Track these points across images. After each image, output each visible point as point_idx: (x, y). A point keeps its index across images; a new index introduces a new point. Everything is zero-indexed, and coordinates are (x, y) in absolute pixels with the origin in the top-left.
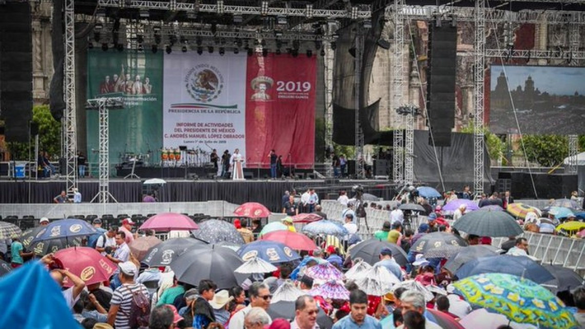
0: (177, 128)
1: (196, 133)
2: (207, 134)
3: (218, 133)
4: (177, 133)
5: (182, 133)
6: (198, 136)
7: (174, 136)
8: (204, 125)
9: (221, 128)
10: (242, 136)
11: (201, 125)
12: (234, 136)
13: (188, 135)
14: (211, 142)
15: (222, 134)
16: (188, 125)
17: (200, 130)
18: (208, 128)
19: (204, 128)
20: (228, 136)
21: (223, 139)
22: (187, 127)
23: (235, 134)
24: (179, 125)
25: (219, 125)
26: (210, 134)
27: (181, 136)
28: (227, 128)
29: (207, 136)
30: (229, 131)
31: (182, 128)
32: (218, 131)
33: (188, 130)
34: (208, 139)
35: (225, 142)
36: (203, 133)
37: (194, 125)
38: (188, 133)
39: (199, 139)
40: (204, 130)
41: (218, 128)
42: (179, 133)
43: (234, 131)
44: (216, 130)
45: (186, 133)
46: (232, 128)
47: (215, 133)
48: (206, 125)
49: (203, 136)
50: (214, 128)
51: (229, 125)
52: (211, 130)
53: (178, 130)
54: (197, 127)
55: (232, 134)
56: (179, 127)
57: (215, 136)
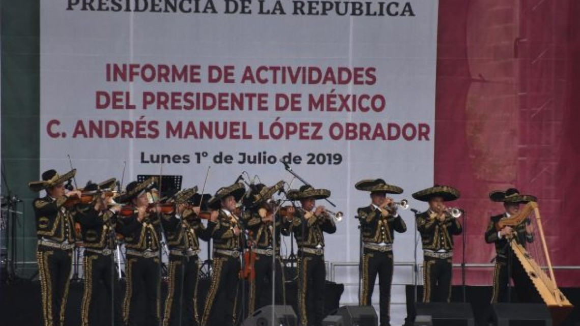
0: (110, 87)
1: (199, 116)
2: (251, 117)
3: (305, 115)
4: (110, 114)
5: (132, 116)
6: (207, 130)
7: (97, 129)
8: (238, 74)
9: (322, 89)
10: (421, 132)
11: (226, 74)
12: (379, 133)
13: (162, 128)
14: (272, 160)
15: (326, 118)
16: (164, 73)
17: (220, 102)
18: (257, 88)
19: (239, 88)
20: (353, 132)
21: (326, 146)
22: (155, 87)
23: (384, 119)
24: (117, 72)
25: (310, 75)
26: (269, 117)
27: (125, 129)
28: (350, 89)
29: (253, 130)
30: (358, 104)
31: (135, 88)
32: (304, 102)
33: (161, 100)
34: (253, 147)
35: (339, 159)
36: (236, 115)
37: (190, 73)
38: (163, 116)
39: (213, 146)
40: (237, 102)
41: (305, 90)
42: (118, 116)
43: (379, 103)
44: (293, 102)
45: (152, 113)
46: (371, 91)
47: (287, 116)
48: (248, 75)
49: (233, 130)
50: (289, 89)
51: (355, 75)
52: (271, 102)
53: (115, 100)
54: (204, 87)
55: (372, 118)
56: (119, 85)
57: (288, 130)
